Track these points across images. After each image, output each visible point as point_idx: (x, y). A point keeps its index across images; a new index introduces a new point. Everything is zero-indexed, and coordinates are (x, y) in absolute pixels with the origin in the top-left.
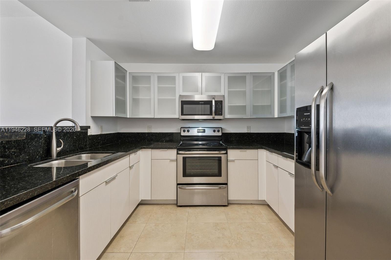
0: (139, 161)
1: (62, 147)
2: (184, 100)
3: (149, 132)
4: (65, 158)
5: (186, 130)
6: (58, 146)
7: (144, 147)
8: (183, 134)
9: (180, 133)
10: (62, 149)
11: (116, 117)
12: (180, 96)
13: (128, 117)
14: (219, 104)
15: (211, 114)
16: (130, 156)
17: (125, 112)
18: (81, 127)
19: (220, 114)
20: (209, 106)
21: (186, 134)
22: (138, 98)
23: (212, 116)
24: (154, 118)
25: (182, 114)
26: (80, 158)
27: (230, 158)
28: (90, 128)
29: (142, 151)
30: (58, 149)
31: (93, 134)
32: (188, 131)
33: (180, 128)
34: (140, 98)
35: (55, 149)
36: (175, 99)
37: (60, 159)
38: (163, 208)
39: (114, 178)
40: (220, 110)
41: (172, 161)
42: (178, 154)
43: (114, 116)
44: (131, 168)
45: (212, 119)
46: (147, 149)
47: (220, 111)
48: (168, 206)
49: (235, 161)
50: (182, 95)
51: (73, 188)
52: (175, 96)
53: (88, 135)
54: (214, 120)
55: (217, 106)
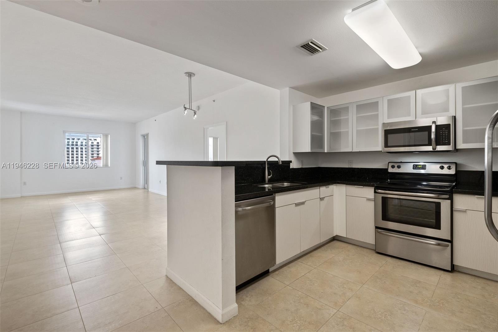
0: (333, 195)
1: (271, 176)
2: (388, 128)
3: (350, 167)
4: (273, 183)
5: (396, 165)
6: (269, 175)
7: (338, 182)
8: (391, 170)
9: (387, 169)
10: (271, 177)
11: (312, 152)
12: (384, 124)
13: (326, 151)
14: (444, 129)
15: (430, 144)
16: (320, 188)
17: (322, 146)
18: (282, 161)
19: (447, 143)
20: (427, 133)
21: (396, 170)
22: (340, 131)
23: (431, 147)
24: (352, 152)
25: (386, 145)
26: (283, 185)
27: (457, 206)
28: (291, 163)
29: (336, 185)
30: (269, 177)
31: (295, 168)
32: (399, 167)
33: (388, 163)
34: (342, 130)
35: (267, 177)
36: (378, 129)
37: (270, 184)
38: (358, 249)
39: (303, 203)
40: (445, 137)
41: (369, 200)
42: (375, 192)
43: (310, 151)
44: (322, 199)
45: (432, 150)
46: (341, 184)
47: (445, 139)
48: (365, 250)
49: (467, 212)
50: (385, 122)
51: (271, 200)
52: (378, 125)
53: (291, 167)
54: (434, 152)
55: (441, 132)
